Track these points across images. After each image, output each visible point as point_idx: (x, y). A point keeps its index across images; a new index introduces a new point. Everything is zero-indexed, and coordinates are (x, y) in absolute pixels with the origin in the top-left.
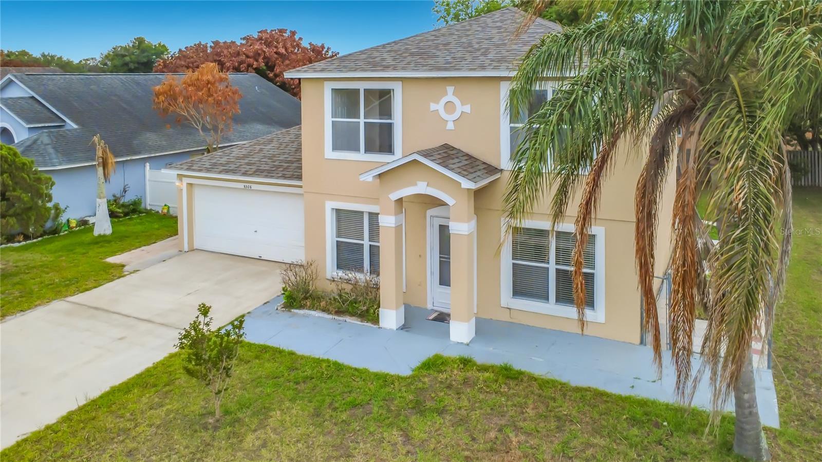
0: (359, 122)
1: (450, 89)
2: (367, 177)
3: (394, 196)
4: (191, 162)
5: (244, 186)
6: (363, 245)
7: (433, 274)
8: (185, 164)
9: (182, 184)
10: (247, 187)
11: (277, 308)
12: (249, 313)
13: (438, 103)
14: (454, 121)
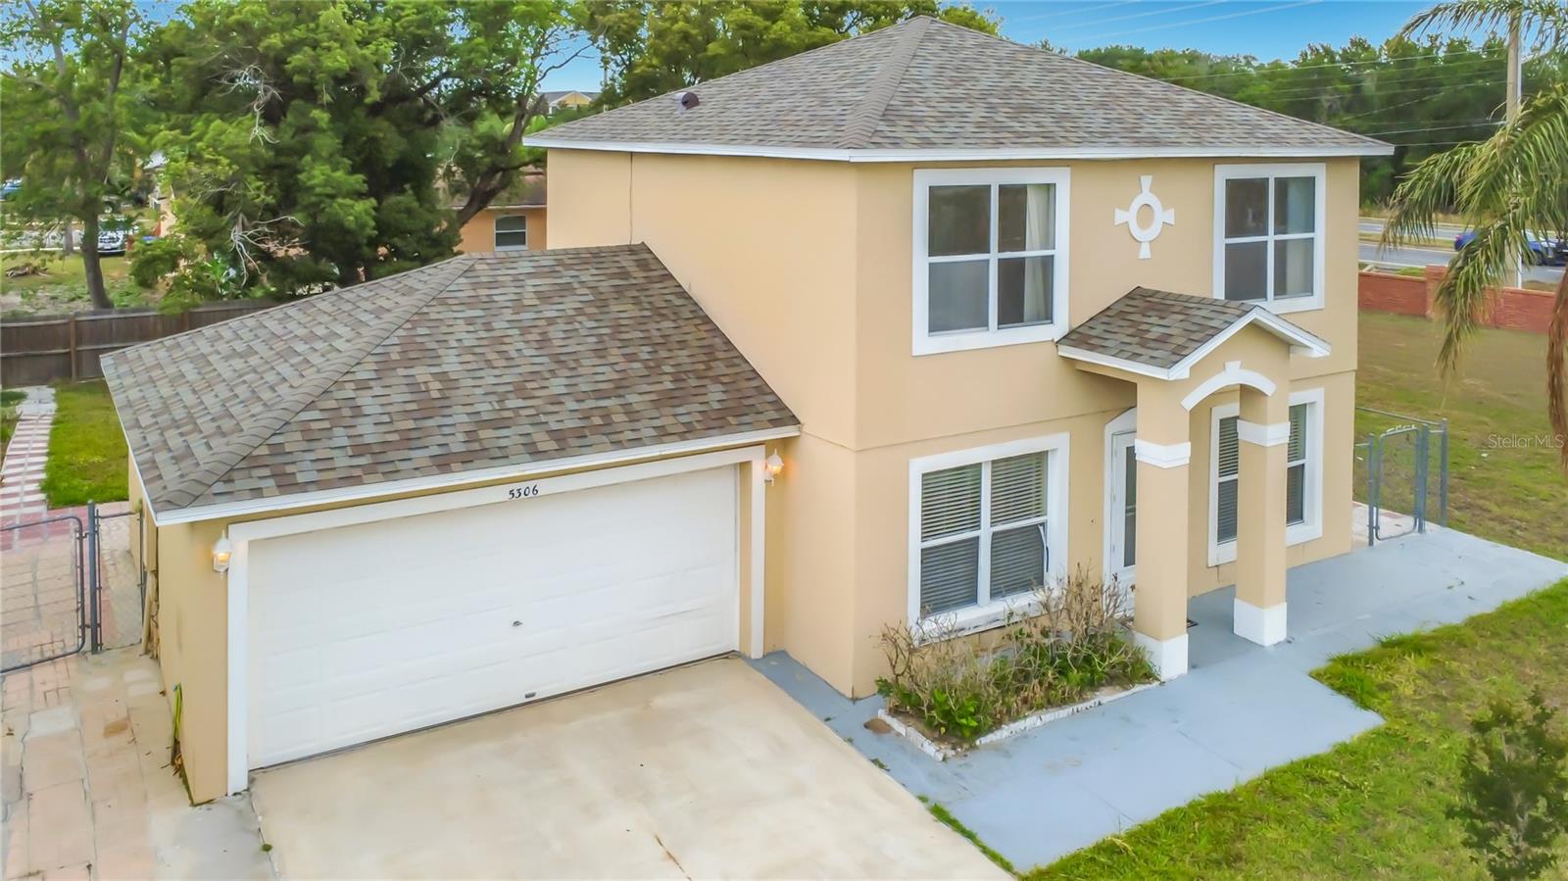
0: (987, 261)
1: (1146, 181)
2: (1181, 371)
3: (1191, 401)
4: (250, 462)
5: (511, 492)
6: (978, 538)
7: (1113, 549)
8: (235, 475)
9: (233, 549)
10: (523, 493)
11: (940, 757)
12: (923, 799)
13: (1128, 210)
14: (1151, 242)
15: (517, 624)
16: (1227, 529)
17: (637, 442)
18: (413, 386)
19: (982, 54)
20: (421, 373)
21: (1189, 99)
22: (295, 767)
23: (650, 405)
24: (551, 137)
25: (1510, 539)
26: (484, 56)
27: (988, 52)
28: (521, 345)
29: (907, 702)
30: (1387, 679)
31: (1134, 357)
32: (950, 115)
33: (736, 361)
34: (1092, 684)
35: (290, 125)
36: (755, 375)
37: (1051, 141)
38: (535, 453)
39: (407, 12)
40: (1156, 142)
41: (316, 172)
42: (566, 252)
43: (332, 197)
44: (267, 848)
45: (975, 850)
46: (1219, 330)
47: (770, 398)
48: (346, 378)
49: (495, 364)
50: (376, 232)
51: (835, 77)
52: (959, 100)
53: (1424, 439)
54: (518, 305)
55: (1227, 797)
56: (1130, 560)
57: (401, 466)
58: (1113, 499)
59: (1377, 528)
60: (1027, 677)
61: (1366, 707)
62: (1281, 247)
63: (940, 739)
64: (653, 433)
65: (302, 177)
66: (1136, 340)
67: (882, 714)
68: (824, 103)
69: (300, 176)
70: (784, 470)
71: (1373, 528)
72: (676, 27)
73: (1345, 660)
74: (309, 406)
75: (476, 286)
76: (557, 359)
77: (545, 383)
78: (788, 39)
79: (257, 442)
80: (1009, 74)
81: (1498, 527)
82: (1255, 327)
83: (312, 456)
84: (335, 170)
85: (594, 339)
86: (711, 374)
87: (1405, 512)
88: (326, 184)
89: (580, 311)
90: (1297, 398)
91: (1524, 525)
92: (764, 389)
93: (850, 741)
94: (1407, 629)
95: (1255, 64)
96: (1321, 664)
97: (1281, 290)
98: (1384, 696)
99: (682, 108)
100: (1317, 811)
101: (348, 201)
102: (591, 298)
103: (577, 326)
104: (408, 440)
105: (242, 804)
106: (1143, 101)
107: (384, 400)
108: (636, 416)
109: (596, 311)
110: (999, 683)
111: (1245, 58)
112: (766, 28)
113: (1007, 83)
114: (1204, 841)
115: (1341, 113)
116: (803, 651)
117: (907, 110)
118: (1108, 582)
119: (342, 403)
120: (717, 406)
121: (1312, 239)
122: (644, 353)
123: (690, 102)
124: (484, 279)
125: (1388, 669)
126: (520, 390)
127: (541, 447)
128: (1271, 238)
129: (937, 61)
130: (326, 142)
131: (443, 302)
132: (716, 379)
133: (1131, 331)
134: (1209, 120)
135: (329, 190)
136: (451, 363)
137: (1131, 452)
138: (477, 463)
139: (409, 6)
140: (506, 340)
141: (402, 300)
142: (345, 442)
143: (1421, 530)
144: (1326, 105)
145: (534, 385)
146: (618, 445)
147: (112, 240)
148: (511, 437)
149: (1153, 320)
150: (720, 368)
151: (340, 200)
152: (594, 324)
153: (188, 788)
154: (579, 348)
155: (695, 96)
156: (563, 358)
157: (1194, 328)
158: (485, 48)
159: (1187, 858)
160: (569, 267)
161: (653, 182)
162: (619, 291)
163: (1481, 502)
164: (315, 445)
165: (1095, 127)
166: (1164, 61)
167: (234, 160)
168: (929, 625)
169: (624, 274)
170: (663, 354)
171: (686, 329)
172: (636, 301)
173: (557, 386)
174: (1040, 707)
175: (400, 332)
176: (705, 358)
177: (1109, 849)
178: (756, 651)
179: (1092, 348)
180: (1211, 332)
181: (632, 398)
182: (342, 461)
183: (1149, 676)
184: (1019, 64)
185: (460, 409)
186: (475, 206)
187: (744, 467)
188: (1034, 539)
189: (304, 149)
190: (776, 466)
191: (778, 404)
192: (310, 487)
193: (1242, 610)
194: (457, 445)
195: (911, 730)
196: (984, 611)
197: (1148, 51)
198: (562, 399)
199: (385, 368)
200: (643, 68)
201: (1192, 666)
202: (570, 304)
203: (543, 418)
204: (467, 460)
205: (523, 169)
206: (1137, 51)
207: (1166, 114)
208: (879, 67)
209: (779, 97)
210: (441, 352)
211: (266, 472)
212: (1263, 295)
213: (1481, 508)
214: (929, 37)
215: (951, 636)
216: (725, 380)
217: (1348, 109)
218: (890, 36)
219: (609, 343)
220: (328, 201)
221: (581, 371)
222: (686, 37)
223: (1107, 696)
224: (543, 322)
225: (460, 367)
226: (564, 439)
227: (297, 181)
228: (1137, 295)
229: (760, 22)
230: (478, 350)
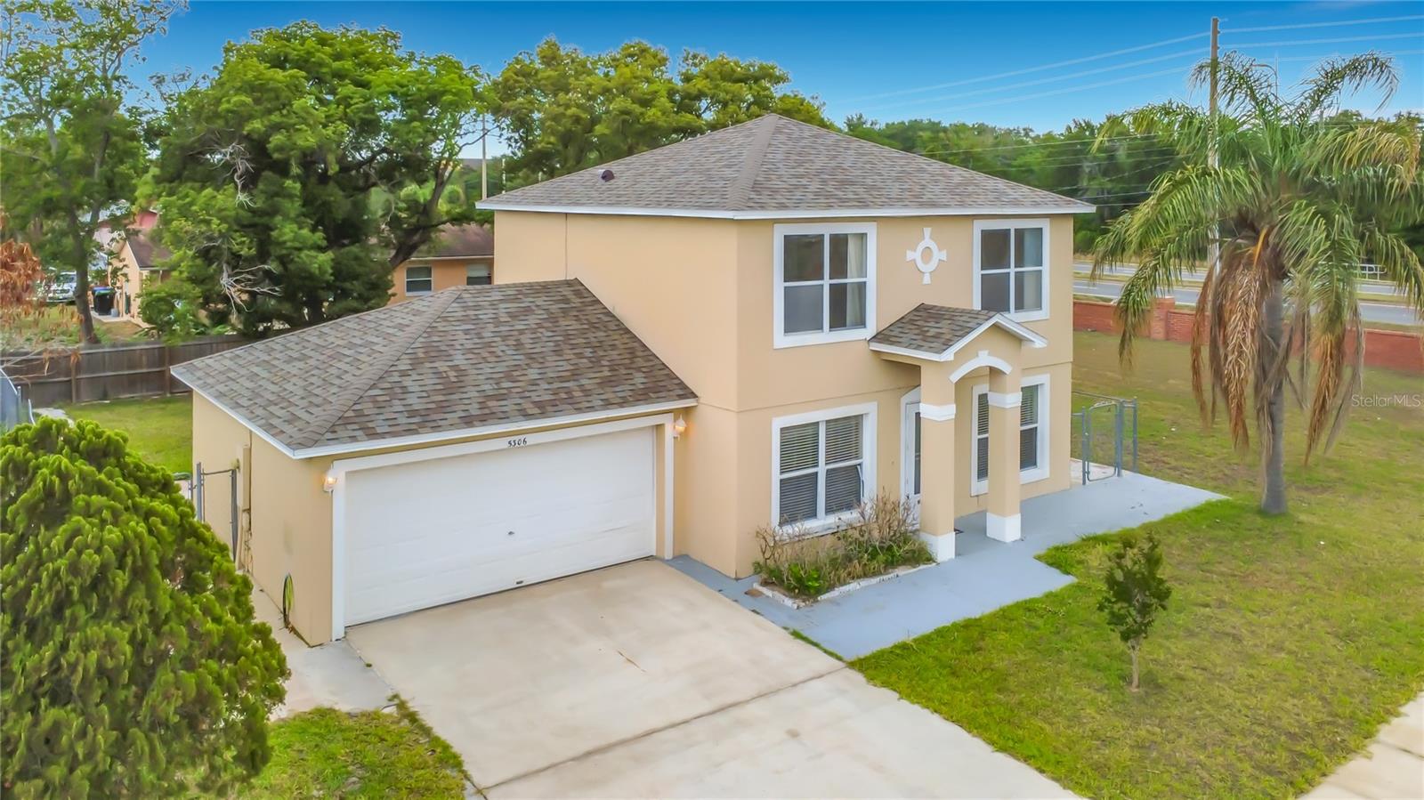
0: (822, 285)
1: (927, 231)
2: (948, 355)
3: (956, 376)
4: (344, 421)
5: (510, 443)
6: (817, 473)
7: (907, 482)
8: (337, 428)
9: (335, 477)
10: (517, 443)
11: (795, 606)
12: (786, 628)
13: (915, 251)
14: (931, 273)
15: (511, 533)
16: (983, 472)
17: (591, 409)
18: (437, 373)
19: (815, 142)
20: (441, 366)
21: (959, 174)
22: (370, 625)
23: (596, 386)
24: (499, 202)
25: (1179, 480)
26: (420, 137)
27: (819, 141)
28: (504, 348)
29: (773, 577)
30: (1083, 557)
31: (919, 347)
32: (797, 187)
33: (651, 358)
34: (891, 564)
35: (262, 192)
36: (665, 367)
37: (864, 204)
38: (528, 416)
39: (355, 101)
40: (934, 205)
41: (287, 230)
42: (523, 285)
43: (299, 249)
44: (369, 665)
45: (821, 652)
46: (973, 329)
47: (676, 381)
48: (392, 369)
49: (489, 360)
50: (332, 278)
51: (713, 159)
52: (802, 176)
53: (1121, 411)
54: (496, 321)
55: (976, 620)
56: (917, 491)
57: (441, 423)
58: (907, 448)
59: (1088, 473)
60: (850, 560)
61: (1068, 573)
62: (1019, 276)
63: (795, 597)
64: (601, 403)
65: (274, 234)
66: (920, 337)
67: (756, 586)
68: (710, 179)
69: (272, 233)
70: (686, 430)
71: (1086, 473)
72: (569, 112)
73: (1057, 549)
74: (373, 387)
75: (466, 308)
76: (530, 356)
77: (525, 372)
78: (660, 123)
79: (346, 408)
80: (835, 157)
81: (1172, 473)
82: (996, 327)
83: (382, 417)
84: (300, 228)
85: (552, 344)
86: (633, 366)
87: (1110, 464)
88: (295, 239)
89: (540, 326)
90: (1029, 381)
91: (1191, 471)
92: (672, 376)
93: (736, 601)
94: (1100, 532)
95: (1032, 135)
96: (1042, 552)
97: (1020, 306)
98: (1080, 566)
99: (603, 181)
100: (1030, 626)
101: (313, 253)
102: (545, 316)
103: (539, 335)
104: (442, 407)
105: (344, 645)
106: (926, 176)
107: (421, 383)
108: (589, 393)
109: (550, 325)
110: (833, 561)
111: (1024, 130)
112: (642, 114)
113: (833, 164)
114: (960, 641)
115: (1099, 176)
116: (700, 553)
117: (768, 184)
118: (903, 500)
119: (394, 385)
120: (642, 386)
121: (1041, 271)
122: (588, 353)
123: (608, 176)
124: (470, 304)
125: (1084, 552)
126: (508, 376)
127: (530, 412)
128: (1012, 270)
129: (784, 148)
130: (293, 207)
131: (445, 319)
132: (639, 369)
133: (917, 332)
134: (970, 189)
135: (297, 245)
136: (459, 360)
137: (918, 414)
138: (490, 421)
139: (358, 96)
140: (494, 344)
141: (416, 319)
142: (402, 409)
143: (1119, 475)
144: (1087, 170)
145: (518, 373)
146: (579, 410)
147: (63, 291)
148: (509, 406)
149: (932, 324)
150: (640, 362)
151: (306, 252)
152: (551, 334)
153: (302, 639)
154: (544, 349)
155: (611, 172)
156: (534, 356)
157: (958, 328)
158: (421, 130)
159: (949, 650)
160: (526, 295)
161: (581, 234)
162: (565, 312)
163: (1165, 459)
164: (382, 410)
165: (893, 195)
166: (956, 132)
167: (223, 220)
168: (788, 529)
169: (566, 301)
170: (601, 353)
171: (616, 337)
172: (577, 318)
173: (533, 374)
174: (859, 577)
175: (421, 340)
176: (628, 356)
177: (904, 647)
178: (668, 555)
179: (892, 343)
180: (968, 330)
181: (584, 382)
182: (402, 420)
183: (930, 559)
184: (842, 150)
185: (473, 389)
186: (401, 257)
187: (659, 428)
188: (854, 473)
189: (274, 211)
190: (681, 426)
191: (682, 385)
192: (386, 435)
193: (992, 521)
194: (474, 410)
195: (776, 593)
196: (823, 522)
197: (945, 124)
198: (538, 382)
199: (416, 363)
200: (543, 144)
201: (958, 554)
202: (532, 320)
203: (527, 394)
204: (483, 419)
205: (441, 227)
206: (934, 123)
207: (942, 185)
208: (745, 152)
209: (675, 173)
210: (451, 352)
211: (356, 427)
212: (1008, 310)
213: (1164, 462)
214: (778, 130)
215: (800, 538)
216: (644, 370)
217: (1105, 174)
218: (751, 129)
219: (563, 346)
220: (296, 253)
221: (547, 364)
222: (577, 120)
223: (902, 571)
224: (516, 333)
225: (466, 362)
226: (544, 407)
227: (269, 236)
228: (922, 308)
229: (637, 109)
230: (476, 351)
